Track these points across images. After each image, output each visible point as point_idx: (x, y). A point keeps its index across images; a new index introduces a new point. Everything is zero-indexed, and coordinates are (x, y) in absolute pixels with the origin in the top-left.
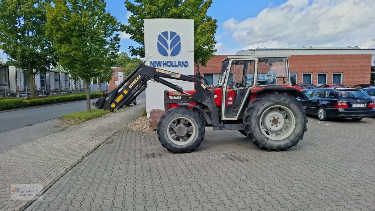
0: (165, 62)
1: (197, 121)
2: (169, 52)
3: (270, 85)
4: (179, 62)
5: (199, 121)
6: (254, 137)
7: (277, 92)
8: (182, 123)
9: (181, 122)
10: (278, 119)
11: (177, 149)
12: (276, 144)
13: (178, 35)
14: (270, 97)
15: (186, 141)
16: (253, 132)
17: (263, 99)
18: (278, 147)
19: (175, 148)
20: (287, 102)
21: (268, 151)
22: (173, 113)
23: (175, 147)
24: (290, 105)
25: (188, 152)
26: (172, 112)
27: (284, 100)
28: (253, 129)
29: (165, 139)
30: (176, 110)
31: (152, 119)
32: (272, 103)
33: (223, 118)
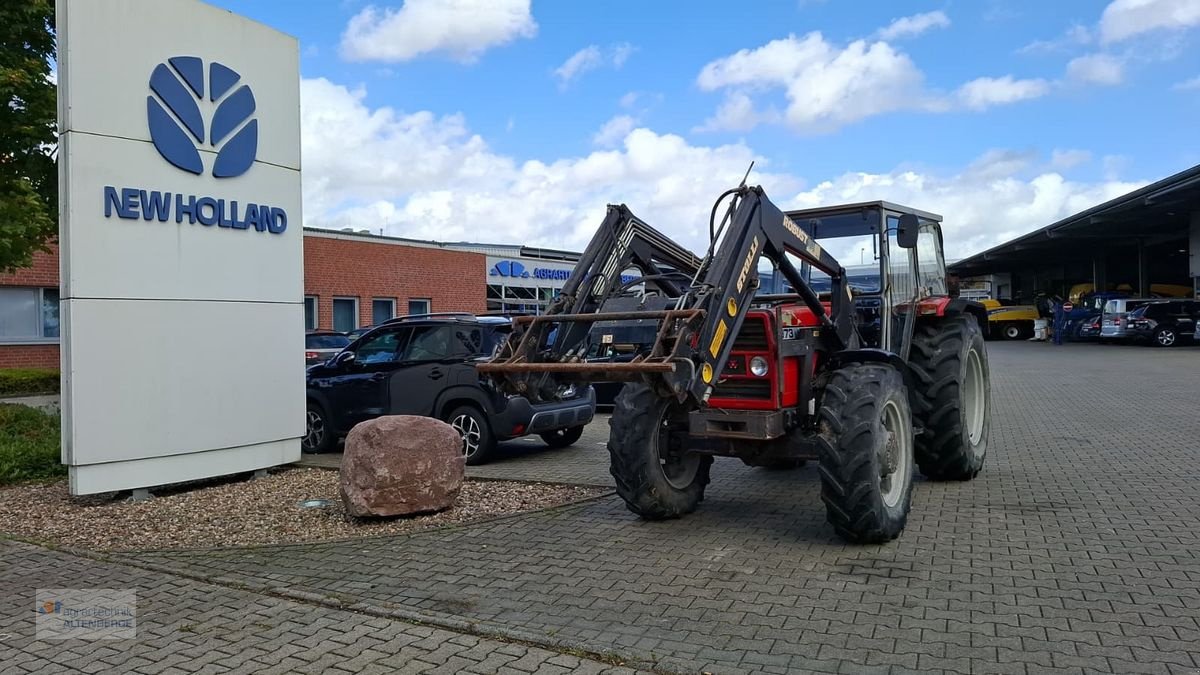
0: (186, 202)
2: (208, 159)
4: (252, 209)
13: (246, 88)
14: (969, 325)
16: (962, 430)
17: (963, 331)
22: (884, 387)
26: (882, 383)
28: (962, 419)
30: (885, 376)
31: (392, 469)
32: (972, 344)
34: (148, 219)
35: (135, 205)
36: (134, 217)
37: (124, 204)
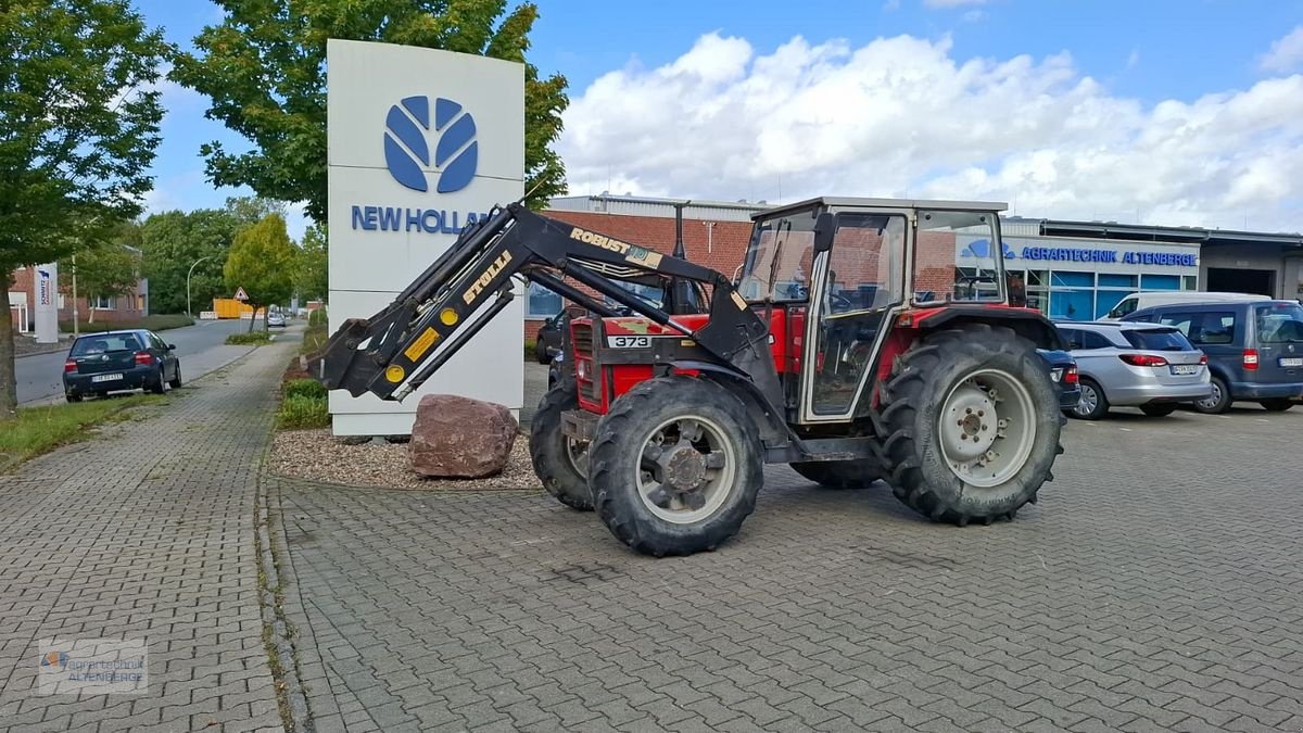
0: (414, 215)
1: (743, 428)
2: (432, 176)
3: (953, 300)
5: (747, 429)
6: (924, 480)
7: (987, 326)
8: (685, 438)
9: (685, 433)
10: (981, 414)
11: (673, 538)
12: (986, 500)
13: (468, 115)
14: (972, 341)
15: (698, 508)
16: (921, 463)
17: (949, 347)
18: (992, 509)
19: (667, 537)
20: (1017, 358)
21: (964, 526)
22: (661, 401)
23: (665, 531)
24: (1023, 368)
25: (710, 548)
26: (657, 396)
27: (1007, 352)
28: (920, 451)
29: (628, 505)
30: (668, 390)
32: (975, 363)
33: (808, 416)
34: (384, 229)
35: (374, 219)
36: (374, 228)
37: (366, 219)
